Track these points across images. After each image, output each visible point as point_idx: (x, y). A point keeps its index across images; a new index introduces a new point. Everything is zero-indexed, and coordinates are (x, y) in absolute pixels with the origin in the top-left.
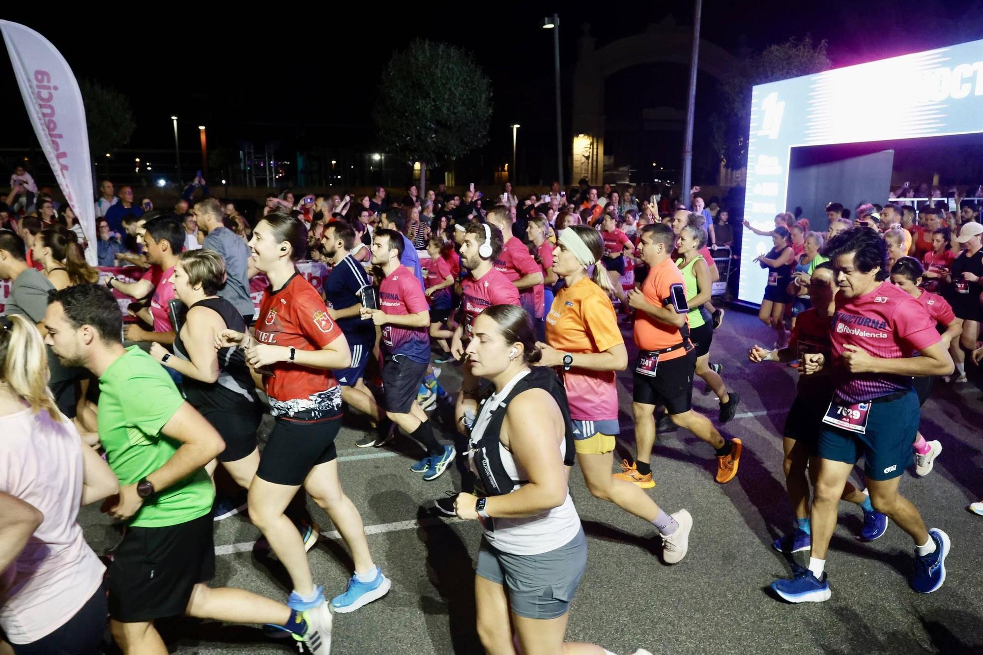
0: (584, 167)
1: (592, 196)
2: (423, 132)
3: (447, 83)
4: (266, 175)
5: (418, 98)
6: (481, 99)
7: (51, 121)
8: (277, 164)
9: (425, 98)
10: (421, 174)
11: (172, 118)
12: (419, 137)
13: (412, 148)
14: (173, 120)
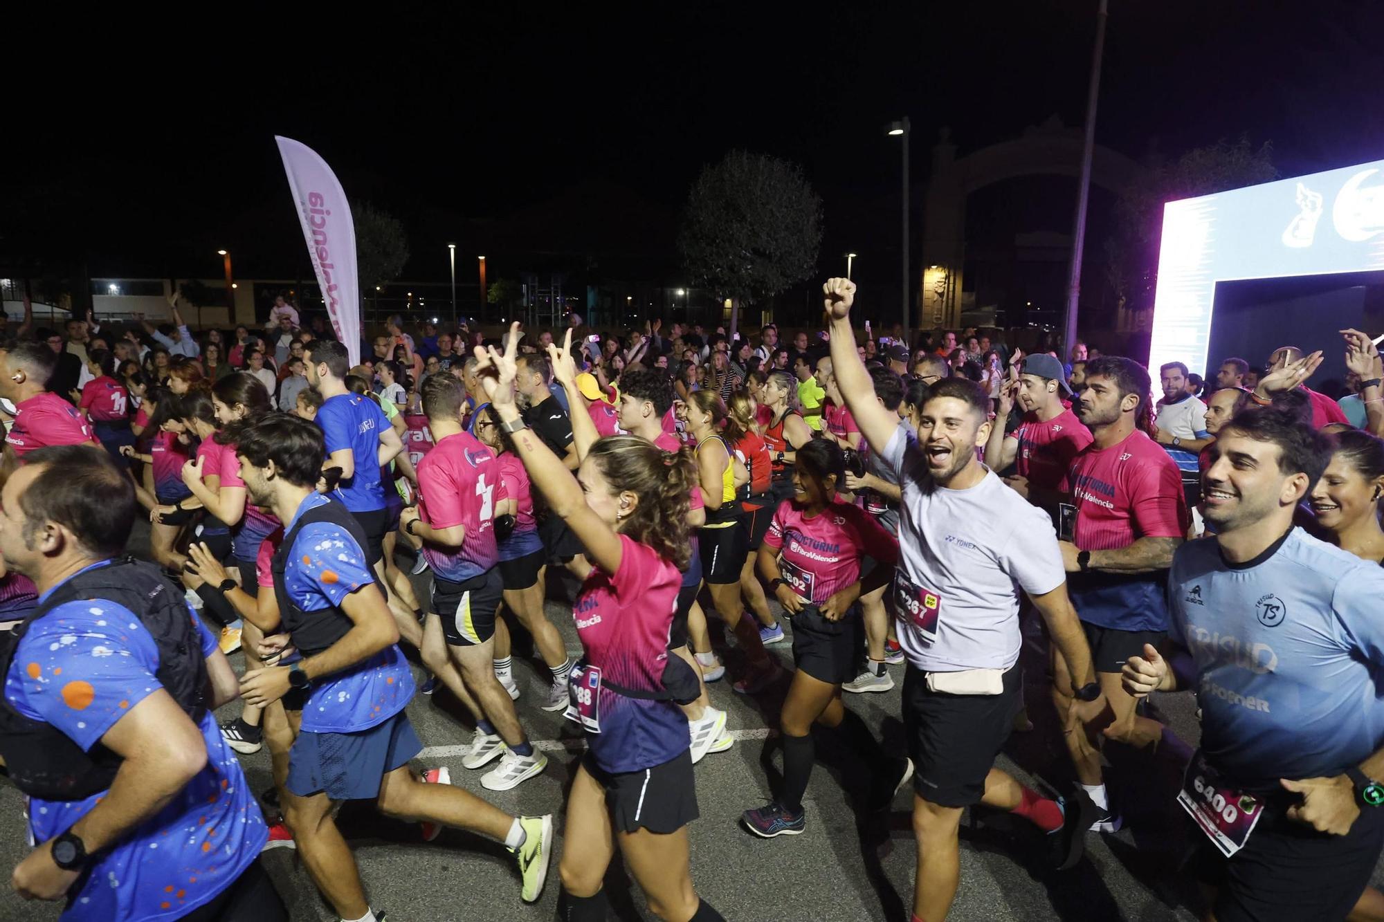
0: (937, 306)
2: (736, 263)
3: (768, 204)
4: (551, 312)
5: (732, 221)
6: (808, 223)
7: (323, 249)
8: (564, 300)
9: (740, 221)
10: (732, 312)
11: (450, 246)
12: (731, 269)
13: (722, 281)
14: (450, 249)
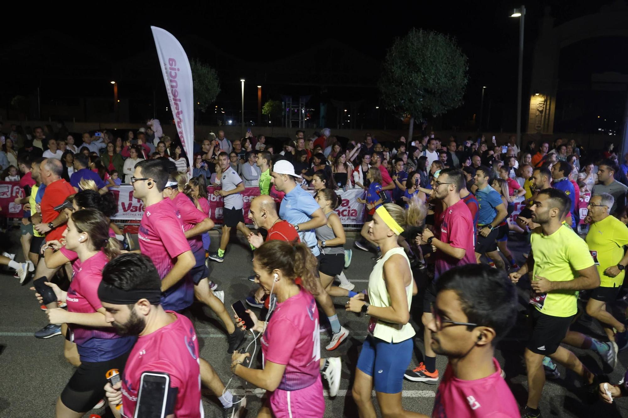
0: (538, 119)
1: (545, 148)
2: (414, 97)
3: (434, 61)
4: (299, 120)
5: (412, 73)
9: (417, 72)
11: (241, 80)
12: (410, 100)
13: (405, 108)
14: (241, 82)
